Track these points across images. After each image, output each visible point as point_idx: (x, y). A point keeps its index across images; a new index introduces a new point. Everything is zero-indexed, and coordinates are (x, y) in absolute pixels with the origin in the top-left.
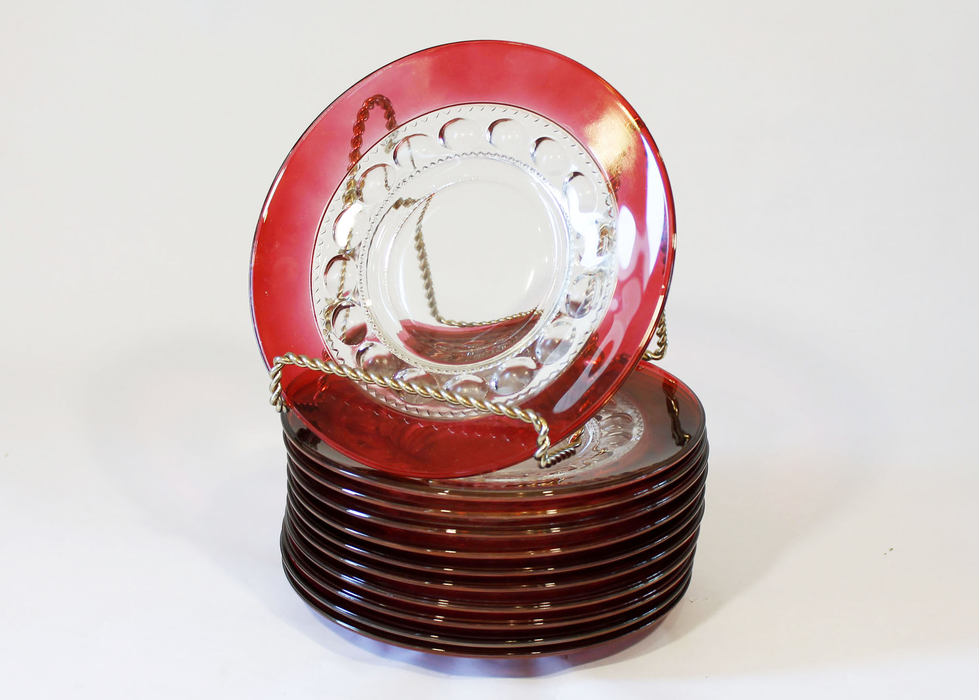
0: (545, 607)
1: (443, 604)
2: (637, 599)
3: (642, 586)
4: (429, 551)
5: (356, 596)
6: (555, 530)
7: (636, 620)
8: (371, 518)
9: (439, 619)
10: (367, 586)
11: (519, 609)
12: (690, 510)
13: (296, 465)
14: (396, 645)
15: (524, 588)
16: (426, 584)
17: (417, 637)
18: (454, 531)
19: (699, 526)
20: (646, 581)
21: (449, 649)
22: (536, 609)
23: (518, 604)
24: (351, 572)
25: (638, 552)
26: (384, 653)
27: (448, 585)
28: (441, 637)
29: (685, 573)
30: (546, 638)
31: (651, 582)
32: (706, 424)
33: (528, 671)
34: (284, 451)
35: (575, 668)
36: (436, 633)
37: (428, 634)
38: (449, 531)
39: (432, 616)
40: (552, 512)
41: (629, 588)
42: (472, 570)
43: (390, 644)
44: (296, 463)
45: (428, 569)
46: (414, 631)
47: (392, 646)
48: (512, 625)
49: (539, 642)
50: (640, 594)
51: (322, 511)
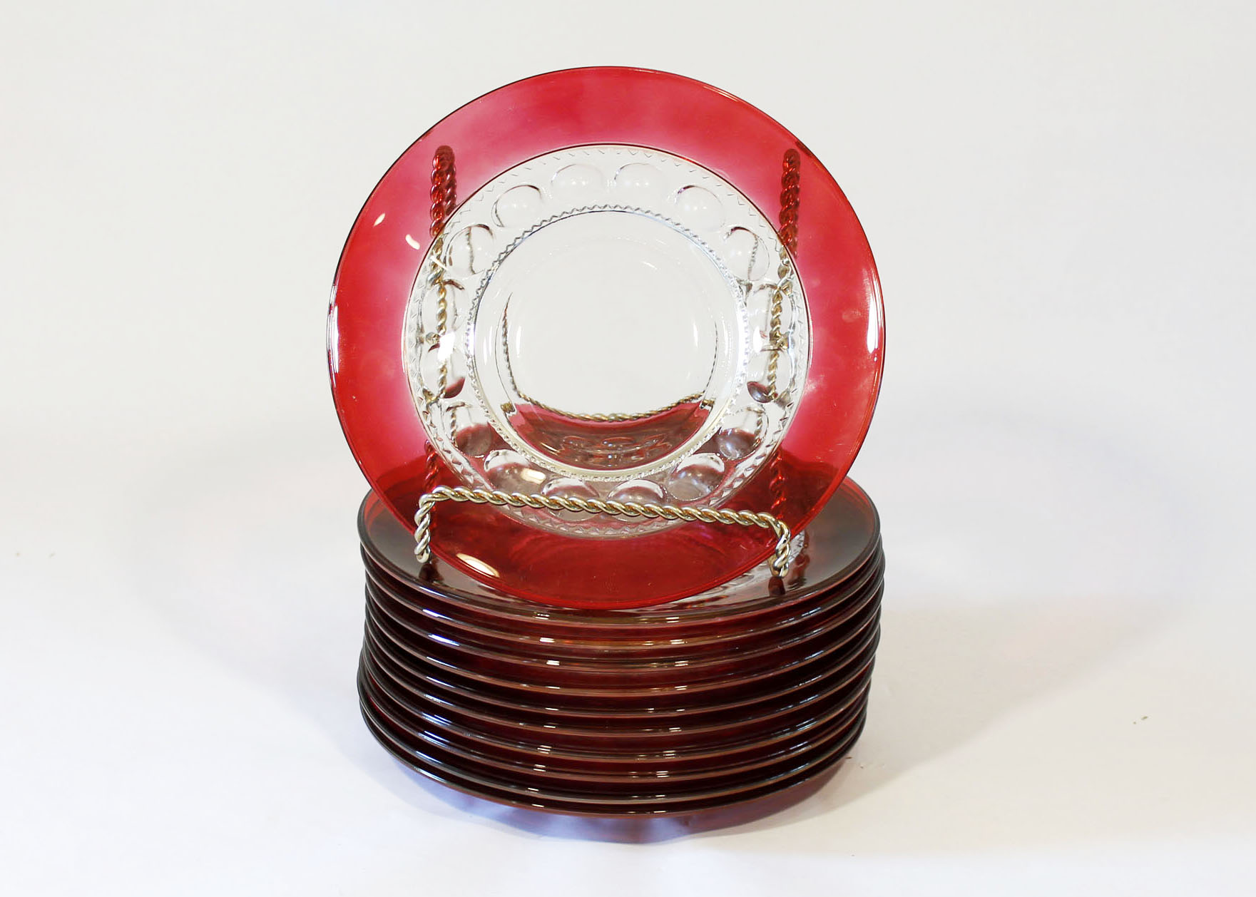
0: (670, 755)
1: (545, 750)
2: (782, 752)
3: (788, 736)
4: (525, 685)
5: (441, 739)
6: (681, 664)
7: (782, 777)
8: (462, 647)
9: (539, 769)
10: (455, 728)
11: (642, 758)
12: (860, 639)
13: (376, 585)
14: (482, 798)
15: (648, 733)
16: (521, 726)
17: (512, 789)
18: (556, 663)
19: (874, 658)
20: (795, 729)
21: (550, 805)
22: (657, 759)
23: (643, 752)
24: (434, 710)
25: (785, 693)
26: (468, 807)
27: (550, 728)
28: (542, 790)
29: (856, 715)
30: (668, 795)
31: (801, 730)
32: (881, 531)
33: (636, 836)
34: (362, 568)
35: (692, 835)
36: (535, 785)
37: (525, 787)
38: (550, 663)
39: (531, 765)
40: (676, 643)
41: (771, 737)
42: (577, 710)
43: (478, 797)
44: (375, 582)
45: (524, 708)
46: (508, 783)
47: (478, 799)
48: (634, 778)
49: (661, 799)
50: (786, 745)
51: (402, 638)
